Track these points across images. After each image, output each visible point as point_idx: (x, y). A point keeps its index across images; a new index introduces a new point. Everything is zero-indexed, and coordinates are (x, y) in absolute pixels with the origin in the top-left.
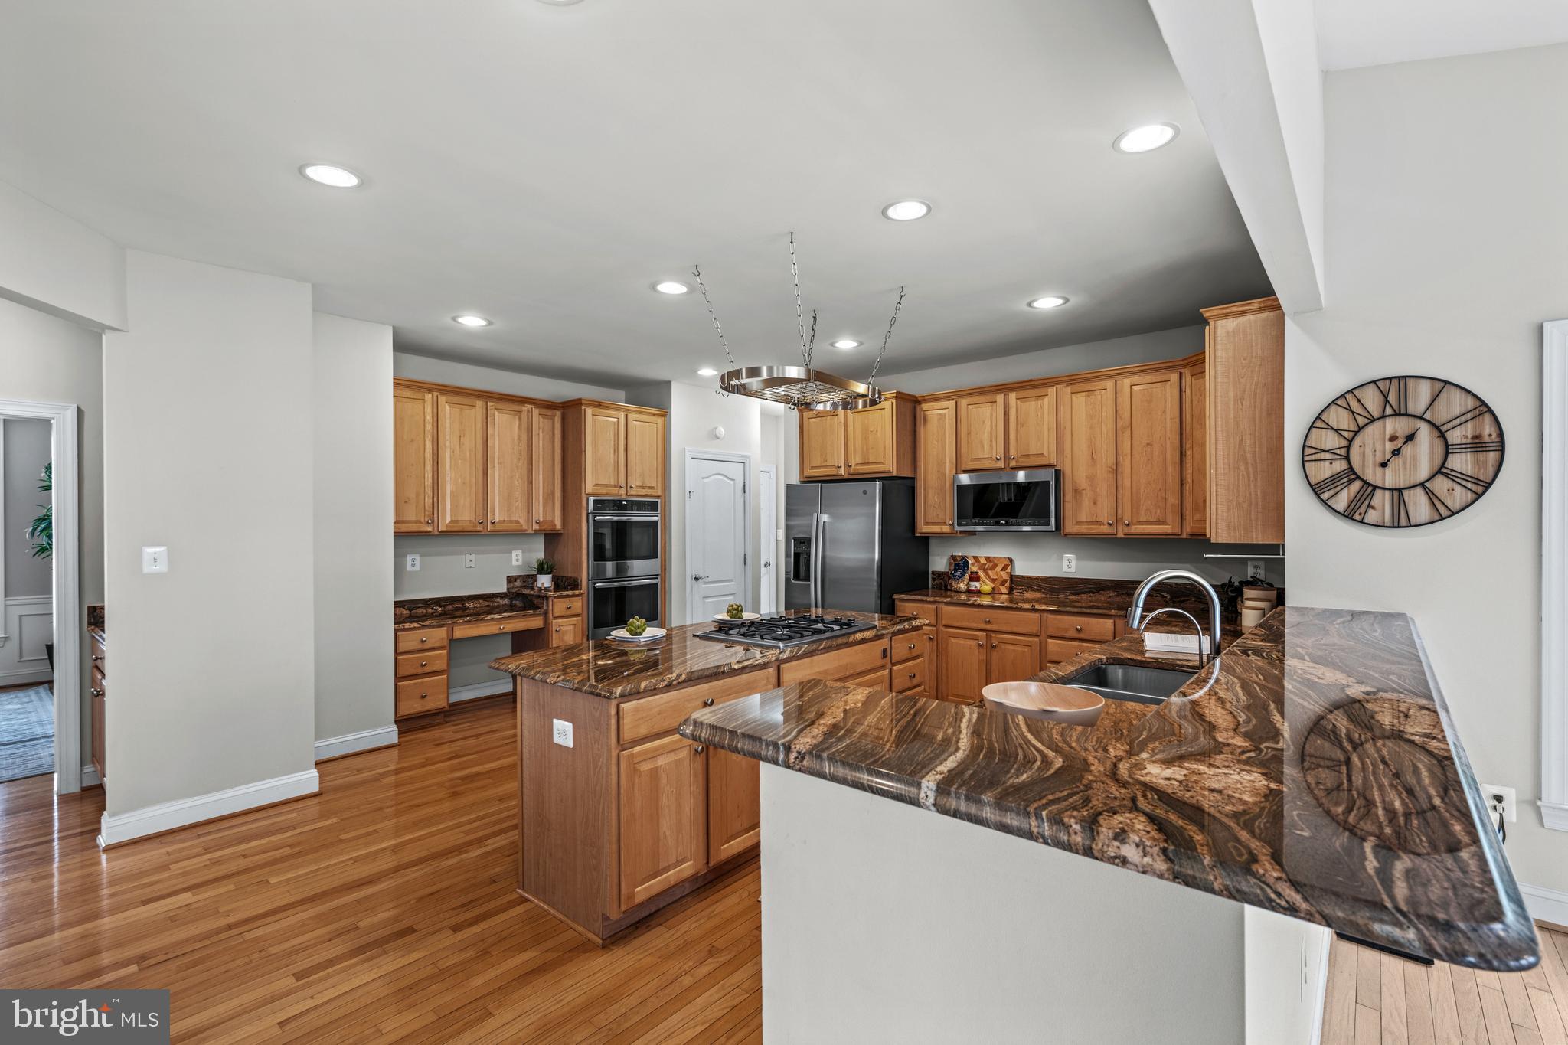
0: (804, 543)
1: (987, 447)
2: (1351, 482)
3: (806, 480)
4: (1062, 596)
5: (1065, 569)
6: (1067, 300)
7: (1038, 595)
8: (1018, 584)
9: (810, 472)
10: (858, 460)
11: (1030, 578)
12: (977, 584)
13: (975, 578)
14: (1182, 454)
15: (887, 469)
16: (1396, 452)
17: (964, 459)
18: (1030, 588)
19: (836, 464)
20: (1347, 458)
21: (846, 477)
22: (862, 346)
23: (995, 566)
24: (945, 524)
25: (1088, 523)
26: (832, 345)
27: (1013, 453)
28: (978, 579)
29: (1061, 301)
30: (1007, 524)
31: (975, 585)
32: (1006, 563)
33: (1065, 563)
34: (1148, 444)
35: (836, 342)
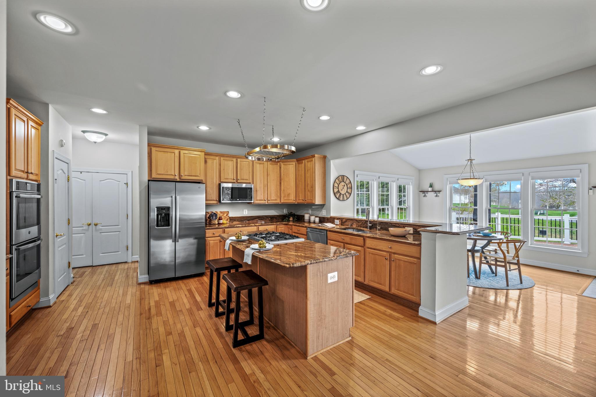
0: (164, 209)
1: (230, 175)
2: (339, 193)
3: (152, 179)
4: (244, 222)
5: (244, 214)
6: (281, 139)
7: (237, 222)
8: (232, 219)
9: (154, 176)
10: (186, 174)
11: (235, 217)
12: (222, 221)
13: (220, 219)
14: (280, 183)
15: (201, 179)
16: (343, 188)
17: (222, 178)
18: (235, 220)
19: (173, 174)
20: (338, 188)
21: (178, 180)
22: (211, 130)
23: (224, 214)
24: (214, 200)
25: (260, 200)
26: (198, 127)
27: (239, 178)
28: (222, 219)
29: (279, 140)
30: (239, 200)
31: (221, 221)
32: (227, 213)
33: (244, 212)
34: (273, 180)
35: (200, 126)
